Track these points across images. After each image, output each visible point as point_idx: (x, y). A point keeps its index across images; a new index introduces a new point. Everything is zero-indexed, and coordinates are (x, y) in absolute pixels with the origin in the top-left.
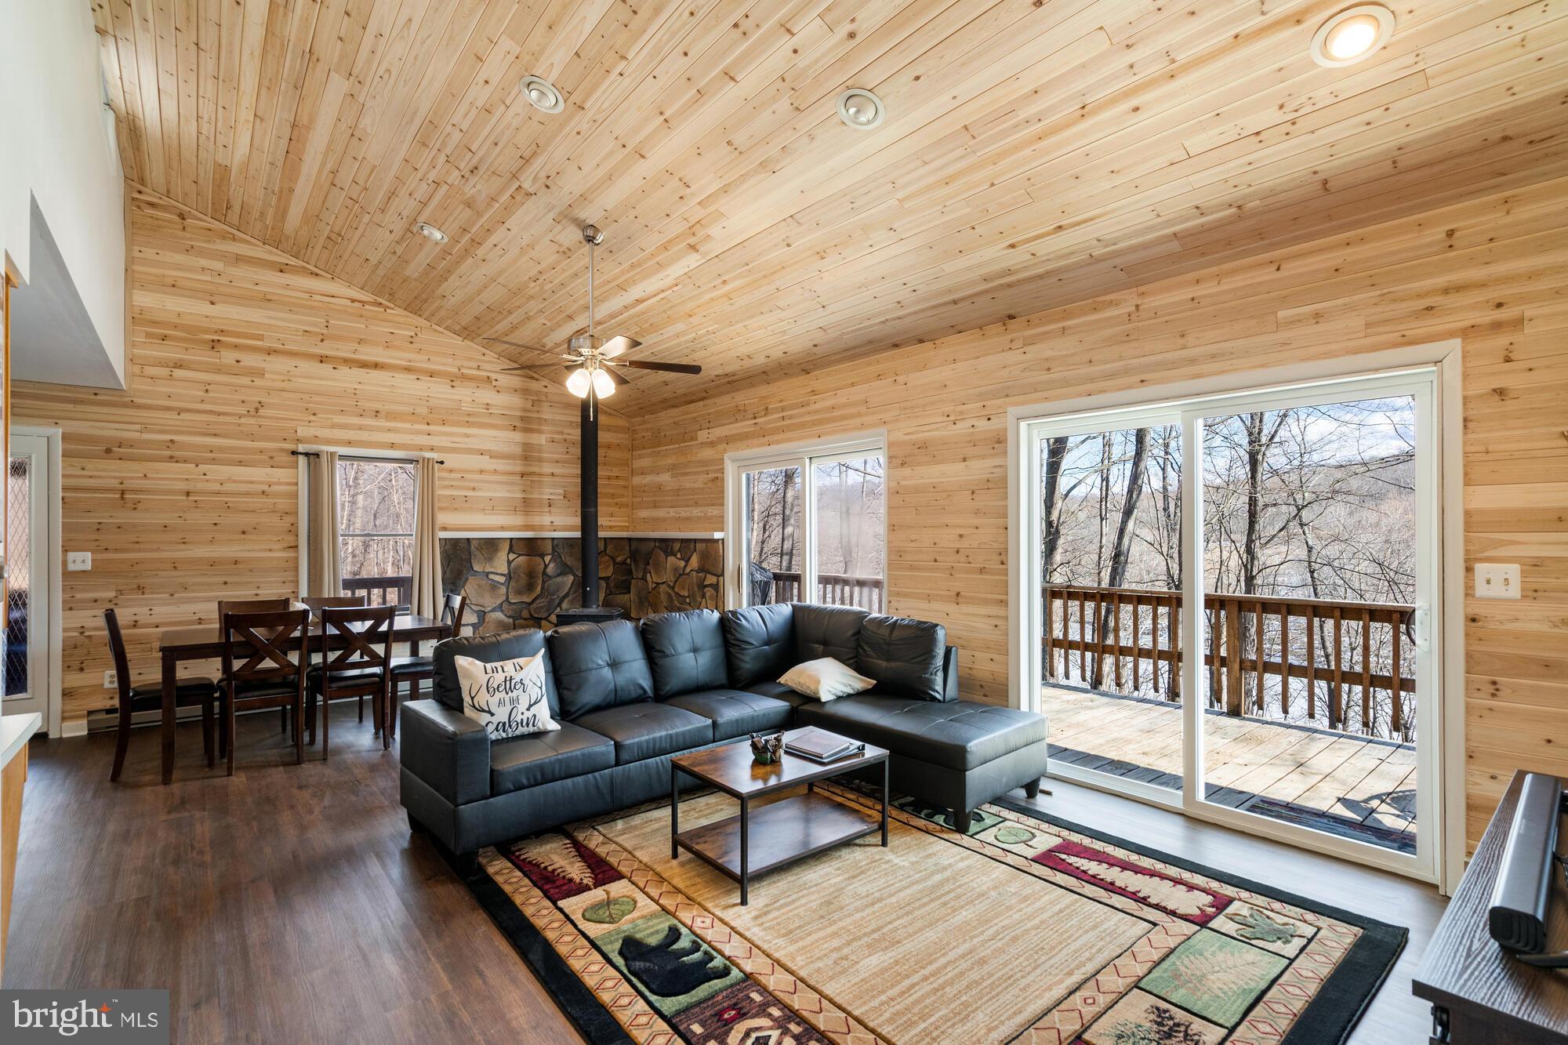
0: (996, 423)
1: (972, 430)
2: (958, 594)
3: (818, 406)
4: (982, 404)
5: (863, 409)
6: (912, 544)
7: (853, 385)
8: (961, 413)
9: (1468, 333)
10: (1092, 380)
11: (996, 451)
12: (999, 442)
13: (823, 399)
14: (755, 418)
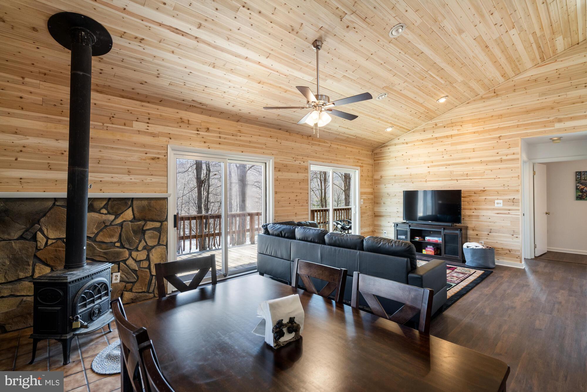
0: (305, 164)
1: (299, 164)
2: (296, 213)
3: (242, 138)
4: (302, 157)
5: (264, 147)
6: (283, 198)
7: (260, 136)
8: (297, 158)
9: (360, 166)
10: (324, 159)
11: (305, 172)
12: (306, 169)
13: (245, 136)
14: (198, 131)
